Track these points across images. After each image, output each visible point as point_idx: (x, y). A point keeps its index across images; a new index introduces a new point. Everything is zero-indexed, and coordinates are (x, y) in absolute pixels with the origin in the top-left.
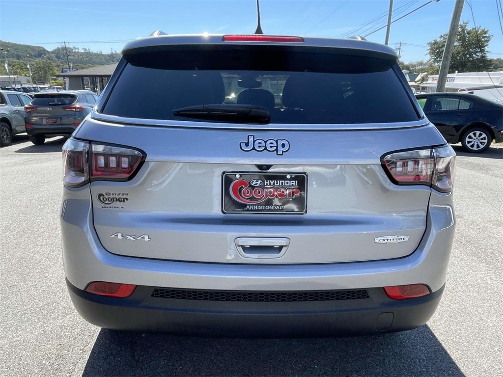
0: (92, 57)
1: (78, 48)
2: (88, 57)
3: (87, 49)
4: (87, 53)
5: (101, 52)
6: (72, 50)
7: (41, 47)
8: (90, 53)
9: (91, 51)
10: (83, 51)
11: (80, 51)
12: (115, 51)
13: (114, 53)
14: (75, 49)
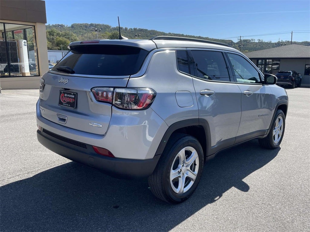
0: (263, 45)
1: (254, 40)
2: (260, 46)
3: (261, 40)
4: (260, 42)
5: (271, 42)
6: (250, 41)
7: (230, 40)
8: (262, 42)
9: (263, 41)
10: (257, 42)
11: (255, 42)
12: (282, 40)
13: (281, 41)
14: (252, 41)
